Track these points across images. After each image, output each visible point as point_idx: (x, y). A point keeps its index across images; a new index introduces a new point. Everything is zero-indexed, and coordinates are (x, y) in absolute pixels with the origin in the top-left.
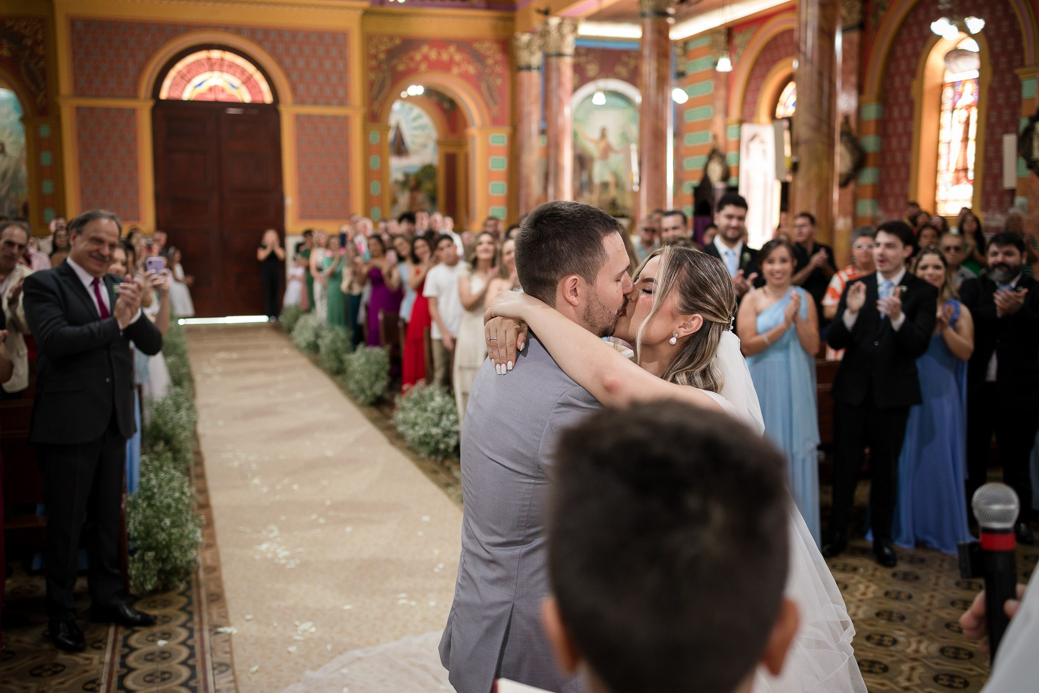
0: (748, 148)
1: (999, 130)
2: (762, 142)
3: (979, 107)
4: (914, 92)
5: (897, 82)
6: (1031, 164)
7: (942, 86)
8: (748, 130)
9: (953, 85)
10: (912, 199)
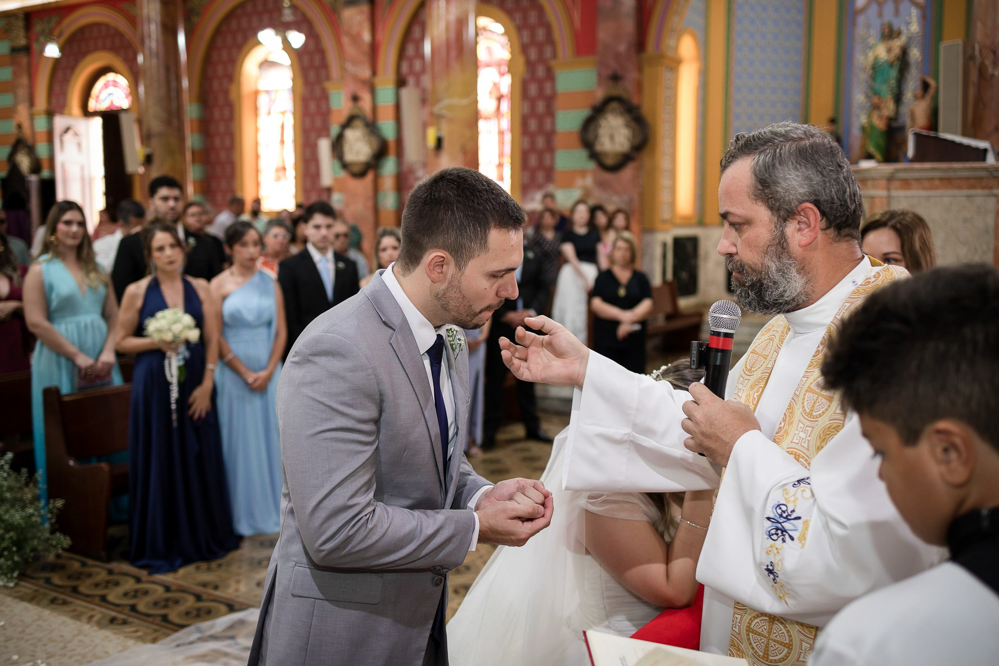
0: (62, 142)
1: (313, 136)
2: (76, 134)
3: (294, 114)
4: (233, 96)
5: (216, 85)
6: (345, 166)
7: (256, 93)
8: (60, 122)
9: (267, 92)
10: (239, 194)
